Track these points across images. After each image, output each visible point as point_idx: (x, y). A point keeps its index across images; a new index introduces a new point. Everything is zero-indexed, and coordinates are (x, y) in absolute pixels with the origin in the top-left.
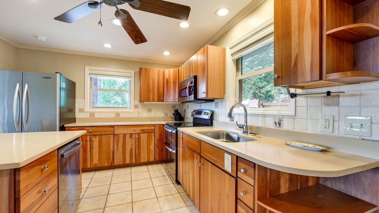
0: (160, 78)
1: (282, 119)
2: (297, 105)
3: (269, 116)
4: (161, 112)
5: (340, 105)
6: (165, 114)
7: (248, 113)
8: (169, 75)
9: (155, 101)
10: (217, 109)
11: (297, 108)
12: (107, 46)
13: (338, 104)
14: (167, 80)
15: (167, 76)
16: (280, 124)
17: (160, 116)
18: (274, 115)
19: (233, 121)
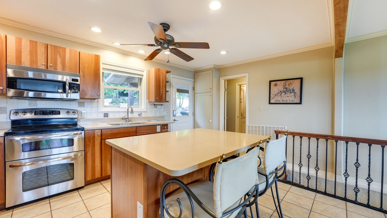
3: (136, 112)
5: (157, 108)
10: (83, 108)
11: (147, 108)
16: (141, 115)
19: (107, 117)
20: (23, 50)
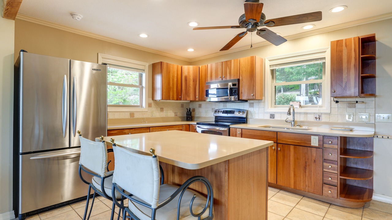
0: (179, 75)
1: (321, 115)
2: (331, 107)
3: (310, 113)
4: (171, 111)
5: (356, 107)
6: (175, 113)
7: (295, 112)
8: (189, 72)
9: (174, 99)
10: (252, 108)
11: (331, 108)
12: (144, 36)
13: (355, 107)
14: (186, 78)
15: (185, 73)
16: (319, 119)
17: (171, 116)
18: (314, 113)
19: (274, 118)
20: (213, 71)
